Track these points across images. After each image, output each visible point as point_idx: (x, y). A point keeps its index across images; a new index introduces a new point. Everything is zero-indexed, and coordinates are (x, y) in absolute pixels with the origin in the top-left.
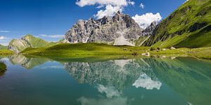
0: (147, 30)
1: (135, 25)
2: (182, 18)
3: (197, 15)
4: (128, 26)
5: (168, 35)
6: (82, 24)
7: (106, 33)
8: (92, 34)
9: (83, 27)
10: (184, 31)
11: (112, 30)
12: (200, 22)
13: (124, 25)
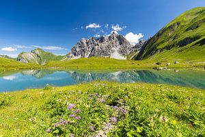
0: (136, 47)
1: (127, 43)
2: (170, 34)
3: (187, 30)
4: (120, 44)
5: (157, 50)
6: (85, 42)
7: (104, 49)
8: (93, 50)
9: (85, 44)
10: (173, 46)
11: (108, 47)
12: (192, 37)
13: (118, 43)
